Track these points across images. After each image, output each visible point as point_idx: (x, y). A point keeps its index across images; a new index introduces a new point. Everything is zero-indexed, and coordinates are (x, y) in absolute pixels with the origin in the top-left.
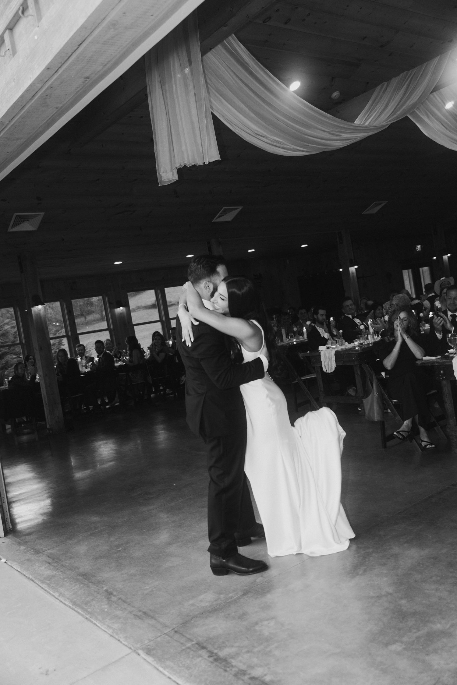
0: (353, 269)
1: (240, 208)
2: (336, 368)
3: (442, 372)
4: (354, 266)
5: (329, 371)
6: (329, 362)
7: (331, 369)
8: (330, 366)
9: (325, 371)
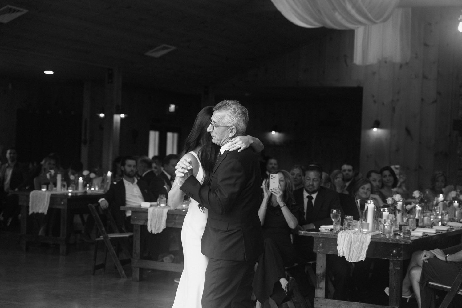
0: (118, 117)
1: (25, 11)
2: (164, 230)
3: (321, 245)
4: (120, 113)
5: (155, 232)
6: (158, 222)
7: (158, 229)
8: (157, 226)
9: (149, 230)
